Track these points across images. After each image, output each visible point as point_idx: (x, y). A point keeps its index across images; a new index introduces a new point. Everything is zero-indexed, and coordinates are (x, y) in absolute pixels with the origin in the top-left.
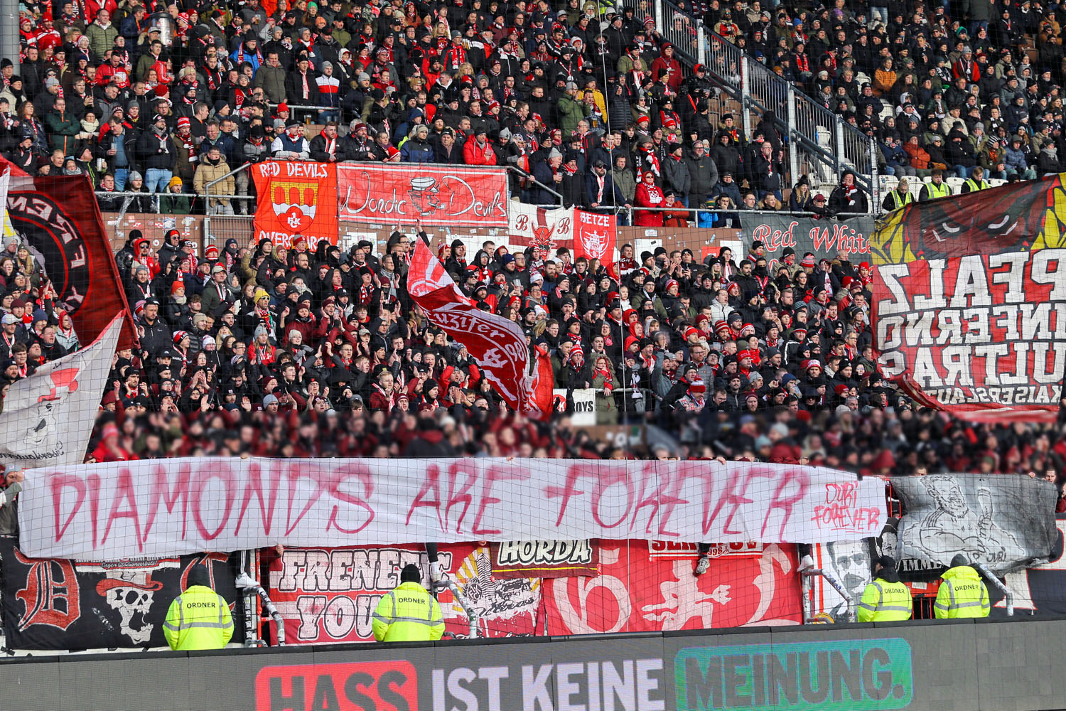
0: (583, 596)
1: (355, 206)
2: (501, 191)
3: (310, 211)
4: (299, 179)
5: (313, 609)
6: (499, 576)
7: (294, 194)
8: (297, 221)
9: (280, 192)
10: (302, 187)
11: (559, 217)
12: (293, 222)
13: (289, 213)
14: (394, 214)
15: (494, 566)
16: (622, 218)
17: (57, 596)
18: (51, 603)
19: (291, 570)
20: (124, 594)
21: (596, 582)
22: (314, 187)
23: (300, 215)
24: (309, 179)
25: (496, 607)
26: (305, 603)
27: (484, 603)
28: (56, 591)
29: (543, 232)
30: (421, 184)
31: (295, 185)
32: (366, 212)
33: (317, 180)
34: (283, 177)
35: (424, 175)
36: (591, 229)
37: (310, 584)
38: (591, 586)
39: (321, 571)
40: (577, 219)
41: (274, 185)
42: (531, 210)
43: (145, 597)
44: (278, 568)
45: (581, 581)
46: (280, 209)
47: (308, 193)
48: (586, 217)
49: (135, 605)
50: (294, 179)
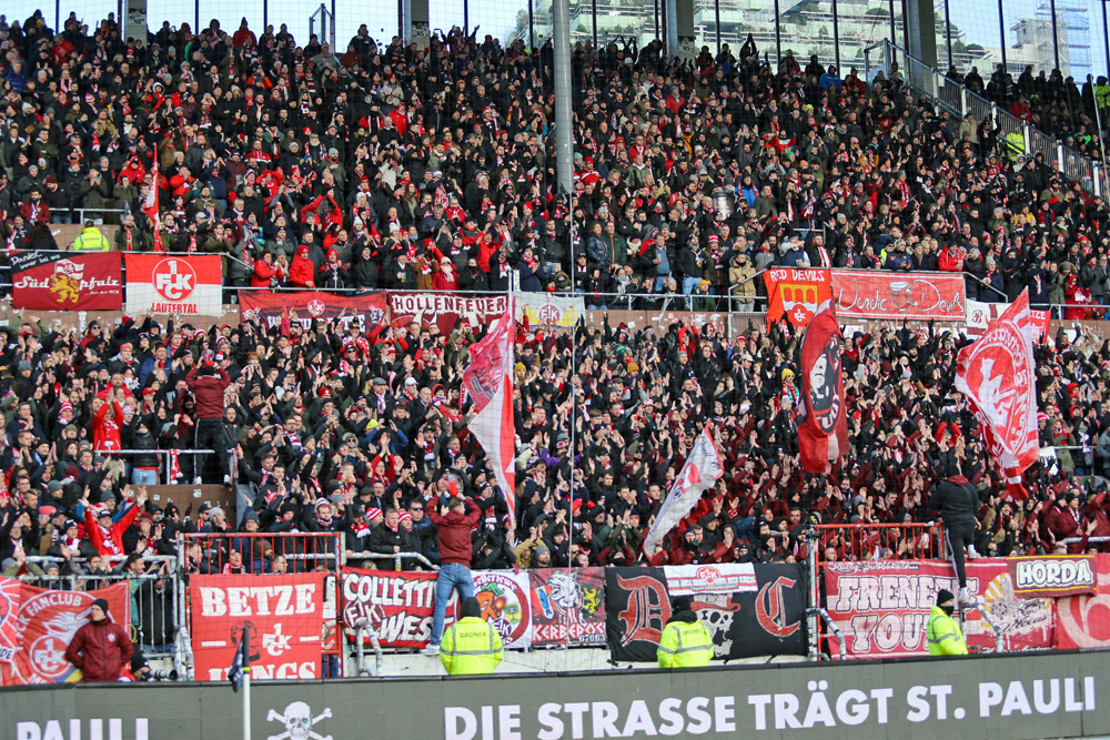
0: (1084, 613)
1: (845, 304)
2: (960, 291)
3: (812, 308)
4: (802, 282)
5: (866, 626)
6: (1019, 596)
7: (799, 292)
8: (802, 316)
9: (787, 292)
10: (805, 288)
12: (798, 316)
13: (795, 309)
14: (877, 310)
15: (1016, 588)
16: (1054, 313)
17: (655, 616)
18: (648, 621)
19: (846, 593)
20: (709, 615)
21: (1094, 601)
22: (814, 288)
23: (803, 310)
24: (811, 283)
25: (1018, 623)
26: (859, 621)
27: (1009, 619)
28: (652, 612)
30: (898, 285)
31: (799, 286)
32: (856, 309)
33: (816, 283)
34: (789, 281)
35: (898, 280)
37: (864, 605)
38: (1089, 605)
39: (873, 594)
41: (782, 287)
42: (984, 307)
43: (726, 617)
44: (835, 592)
45: (1082, 600)
46: (788, 306)
47: (810, 292)
49: (718, 624)
50: (798, 282)
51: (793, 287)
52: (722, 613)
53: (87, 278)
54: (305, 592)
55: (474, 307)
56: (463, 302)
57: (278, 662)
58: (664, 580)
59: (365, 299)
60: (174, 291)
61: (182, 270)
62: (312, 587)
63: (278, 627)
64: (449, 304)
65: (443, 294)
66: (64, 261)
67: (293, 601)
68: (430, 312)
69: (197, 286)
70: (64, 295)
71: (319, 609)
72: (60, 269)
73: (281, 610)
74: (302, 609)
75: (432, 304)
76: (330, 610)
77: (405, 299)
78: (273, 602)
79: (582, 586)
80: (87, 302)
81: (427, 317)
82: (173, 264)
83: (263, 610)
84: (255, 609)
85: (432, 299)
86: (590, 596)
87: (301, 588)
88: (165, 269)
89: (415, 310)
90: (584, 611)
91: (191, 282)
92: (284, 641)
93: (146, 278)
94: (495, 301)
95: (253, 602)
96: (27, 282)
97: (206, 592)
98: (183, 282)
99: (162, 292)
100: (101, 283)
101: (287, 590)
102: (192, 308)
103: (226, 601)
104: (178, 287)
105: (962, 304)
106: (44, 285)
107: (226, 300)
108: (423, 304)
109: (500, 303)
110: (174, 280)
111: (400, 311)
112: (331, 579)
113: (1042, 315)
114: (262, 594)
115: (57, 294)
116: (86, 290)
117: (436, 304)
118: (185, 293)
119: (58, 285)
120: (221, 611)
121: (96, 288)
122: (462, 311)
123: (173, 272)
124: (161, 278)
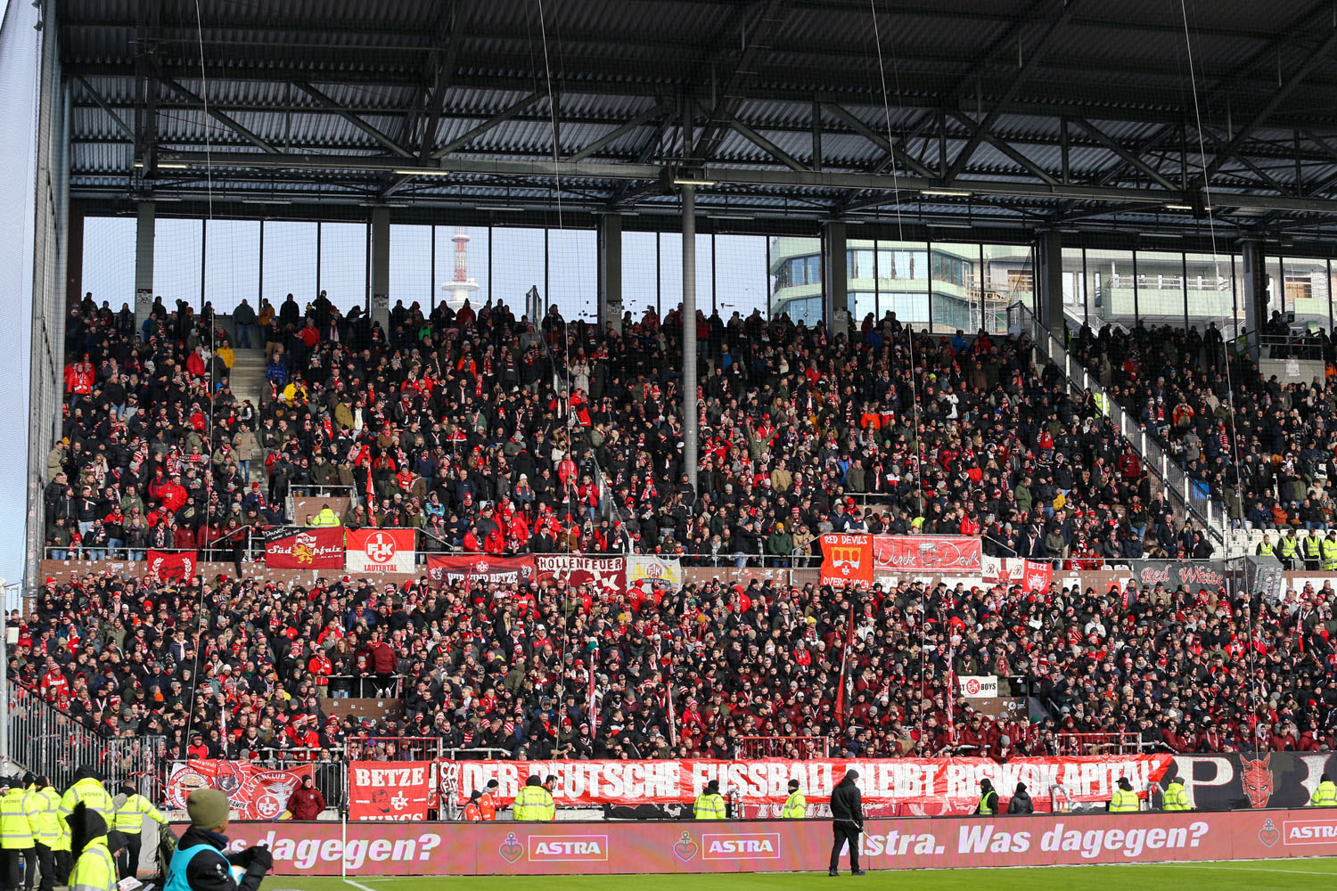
1: (884, 561)
2: (977, 550)
3: (856, 565)
4: (850, 545)
7: (846, 553)
8: (848, 571)
9: (837, 553)
10: (851, 550)
11: (1015, 564)
12: (845, 571)
13: (843, 566)
14: (908, 565)
16: (1055, 565)
22: (859, 550)
23: (850, 567)
24: (856, 545)
29: (1004, 574)
30: (925, 547)
31: (846, 549)
32: (891, 564)
33: (860, 546)
34: (840, 544)
35: (930, 542)
36: (1034, 572)
40: (1026, 565)
41: (833, 549)
42: (997, 561)
46: (837, 564)
47: (855, 552)
48: (1032, 565)
50: (846, 545)
51: (842, 550)
53: (318, 547)
54: (418, 773)
55: (598, 566)
56: (590, 562)
57: (400, 813)
59: (518, 560)
60: (380, 556)
61: (386, 541)
62: (422, 770)
63: (401, 793)
64: (580, 564)
65: (576, 556)
66: (302, 535)
67: (410, 778)
68: (565, 570)
69: (398, 553)
70: (302, 559)
71: (426, 783)
72: (299, 540)
73: (403, 783)
74: (415, 782)
75: (567, 564)
76: (433, 783)
77: (547, 560)
78: (398, 779)
80: (318, 563)
81: (563, 573)
82: (380, 537)
83: (392, 783)
84: (387, 782)
85: (567, 559)
87: (415, 771)
88: (374, 540)
89: (555, 568)
91: (392, 550)
92: (404, 802)
93: (361, 547)
94: (614, 561)
95: (386, 778)
96: (276, 549)
97: (359, 772)
98: (386, 549)
99: (371, 557)
100: (328, 551)
101: (406, 772)
102: (393, 567)
103: (370, 777)
104: (383, 553)
105: (979, 559)
106: (289, 551)
107: (417, 562)
108: (561, 564)
109: (617, 563)
110: (380, 548)
111: (544, 569)
112: (434, 765)
113: (1044, 567)
114: (392, 773)
115: (297, 558)
116: (318, 555)
117: (571, 564)
118: (388, 557)
119: (299, 552)
120: (367, 783)
121: (325, 554)
122: (590, 569)
123: (380, 542)
124: (371, 547)
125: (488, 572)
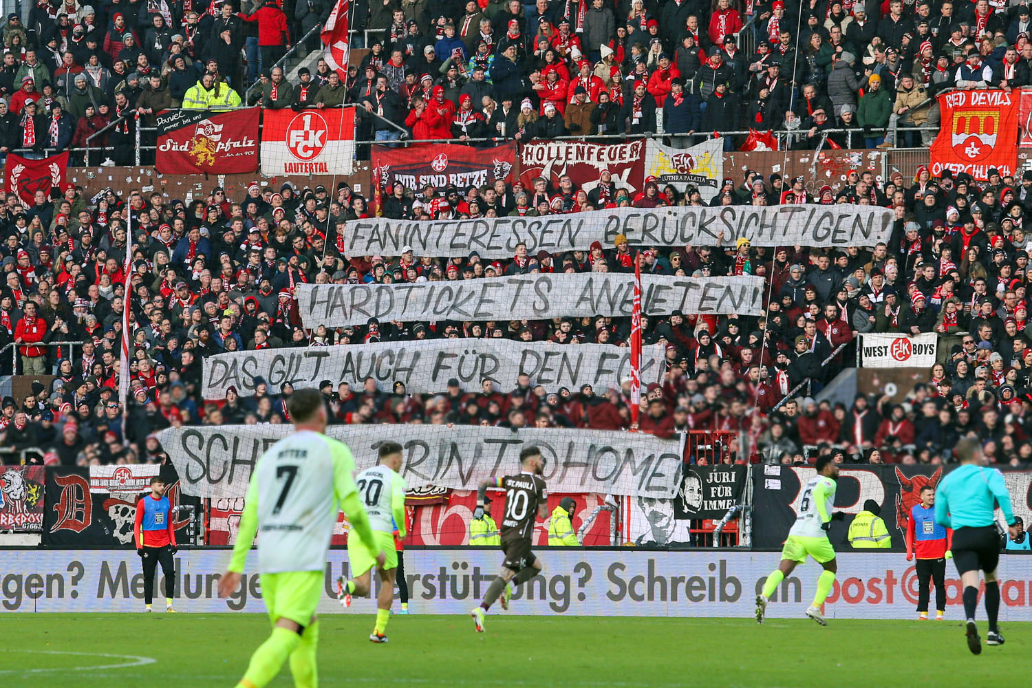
3: (989, 140)
4: (982, 108)
7: (975, 120)
8: (976, 151)
9: (961, 121)
10: (981, 116)
12: (971, 151)
13: (967, 143)
17: (80, 509)
18: (74, 514)
20: (120, 510)
22: (995, 115)
23: (979, 143)
24: (993, 108)
28: (78, 506)
31: (978, 114)
33: (1000, 107)
34: (967, 107)
41: (958, 115)
43: (133, 512)
46: (959, 139)
47: (989, 121)
49: (125, 518)
50: (976, 108)
51: (968, 115)
52: (131, 509)
53: (224, 140)
55: (605, 157)
56: (596, 149)
58: (88, 478)
59: (491, 150)
60: (306, 149)
61: (315, 126)
64: (580, 153)
65: (575, 141)
66: (204, 122)
68: (560, 163)
69: (329, 143)
70: (203, 159)
72: (201, 131)
75: (563, 155)
77: (536, 148)
79: (28, 481)
80: (224, 164)
81: (556, 169)
82: (307, 119)
85: (563, 146)
86: (33, 491)
88: (299, 126)
89: (545, 161)
90: (28, 504)
91: (322, 139)
93: (281, 136)
94: (629, 146)
96: (170, 145)
98: (314, 139)
99: (294, 151)
100: (237, 144)
102: (323, 167)
104: (310, 144)
106: (185, 148)
107: (357, 156)
108: (553, 154)
109: (633, 150)
110: (306, 137)
111: (530, 162)
115: (195, 158)
116: (222, 151)
117: (567, 153)
118: (316, 151)
119: (199, 148)
121: (233, 150)
122: (593, 161)
123: (307, 127)
124: (295, 135)
125: (446, 172)
